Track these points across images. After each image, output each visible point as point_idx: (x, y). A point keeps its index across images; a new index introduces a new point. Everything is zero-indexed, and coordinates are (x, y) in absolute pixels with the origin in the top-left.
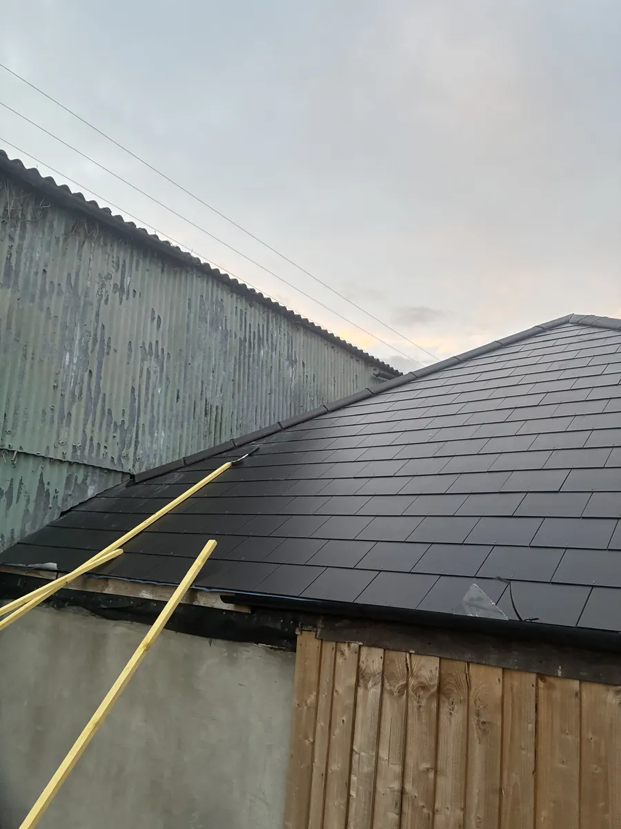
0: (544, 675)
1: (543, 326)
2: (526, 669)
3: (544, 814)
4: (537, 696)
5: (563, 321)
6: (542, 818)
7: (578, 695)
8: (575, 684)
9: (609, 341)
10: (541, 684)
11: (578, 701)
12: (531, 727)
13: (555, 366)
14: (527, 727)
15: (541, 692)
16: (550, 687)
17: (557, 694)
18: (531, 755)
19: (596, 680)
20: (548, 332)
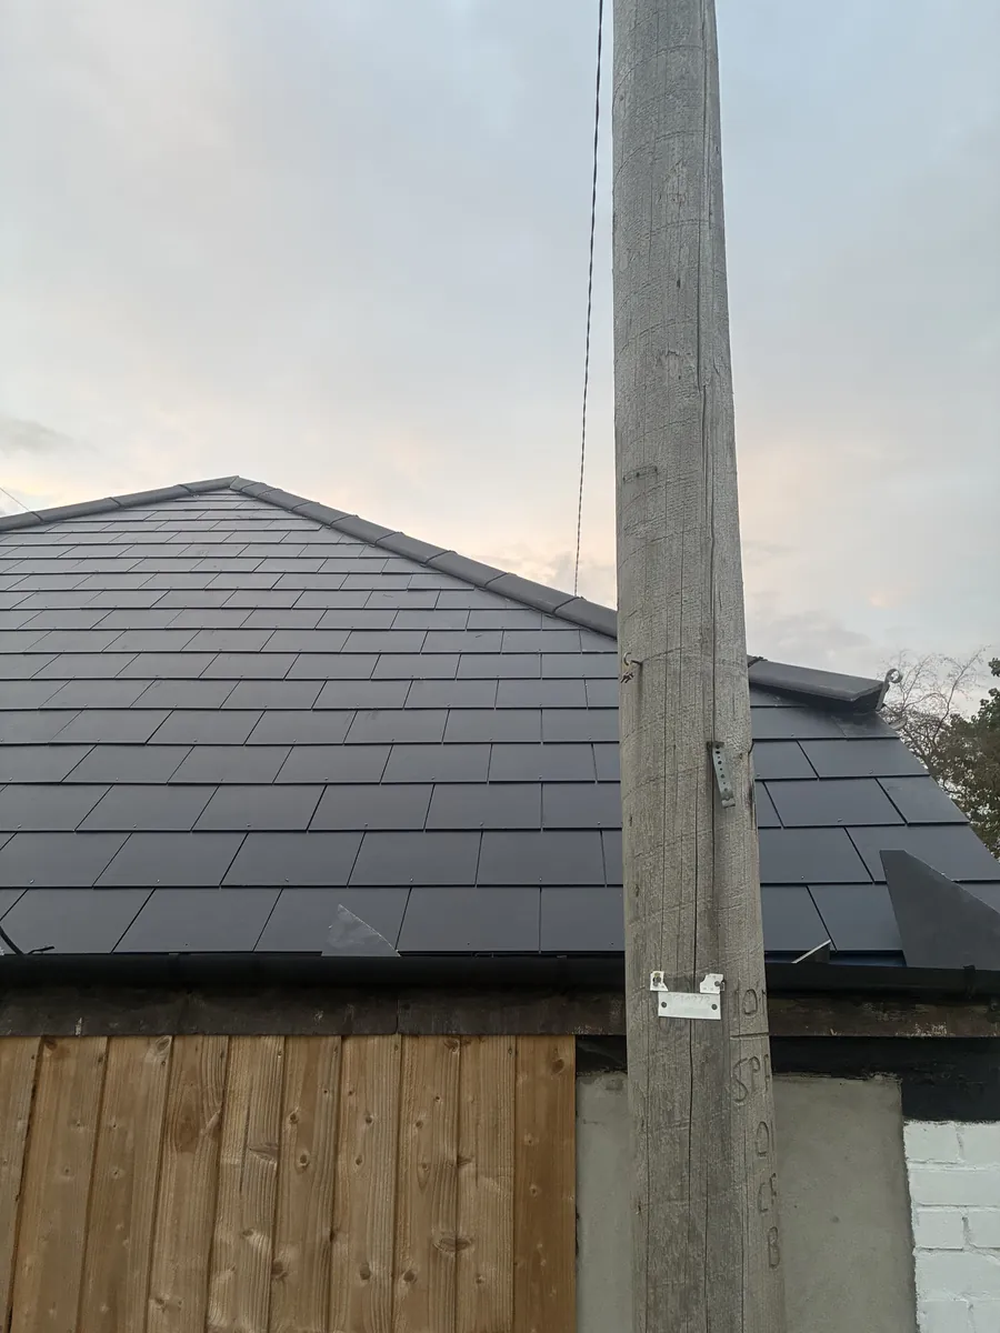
0: (54, 1037)
1: (190, 487)
2: (23, 1033)
3: (29, 1260)
4: (37, 1072)
5: (221, 484)
6: (27, 1268)
7: (104, 1060)
8: (101, 1043)
9: (275, 525)
10: (47, 1053)
11: (101, 1067)
12: (21, 1125)
13: (192, 551)
14: (16, 1126)
15: (46, 1067)
16: (61, 1055)
17: (70, 1065)
18: (16, 1172)
19: (133, 1031)
20: (197, 498)
